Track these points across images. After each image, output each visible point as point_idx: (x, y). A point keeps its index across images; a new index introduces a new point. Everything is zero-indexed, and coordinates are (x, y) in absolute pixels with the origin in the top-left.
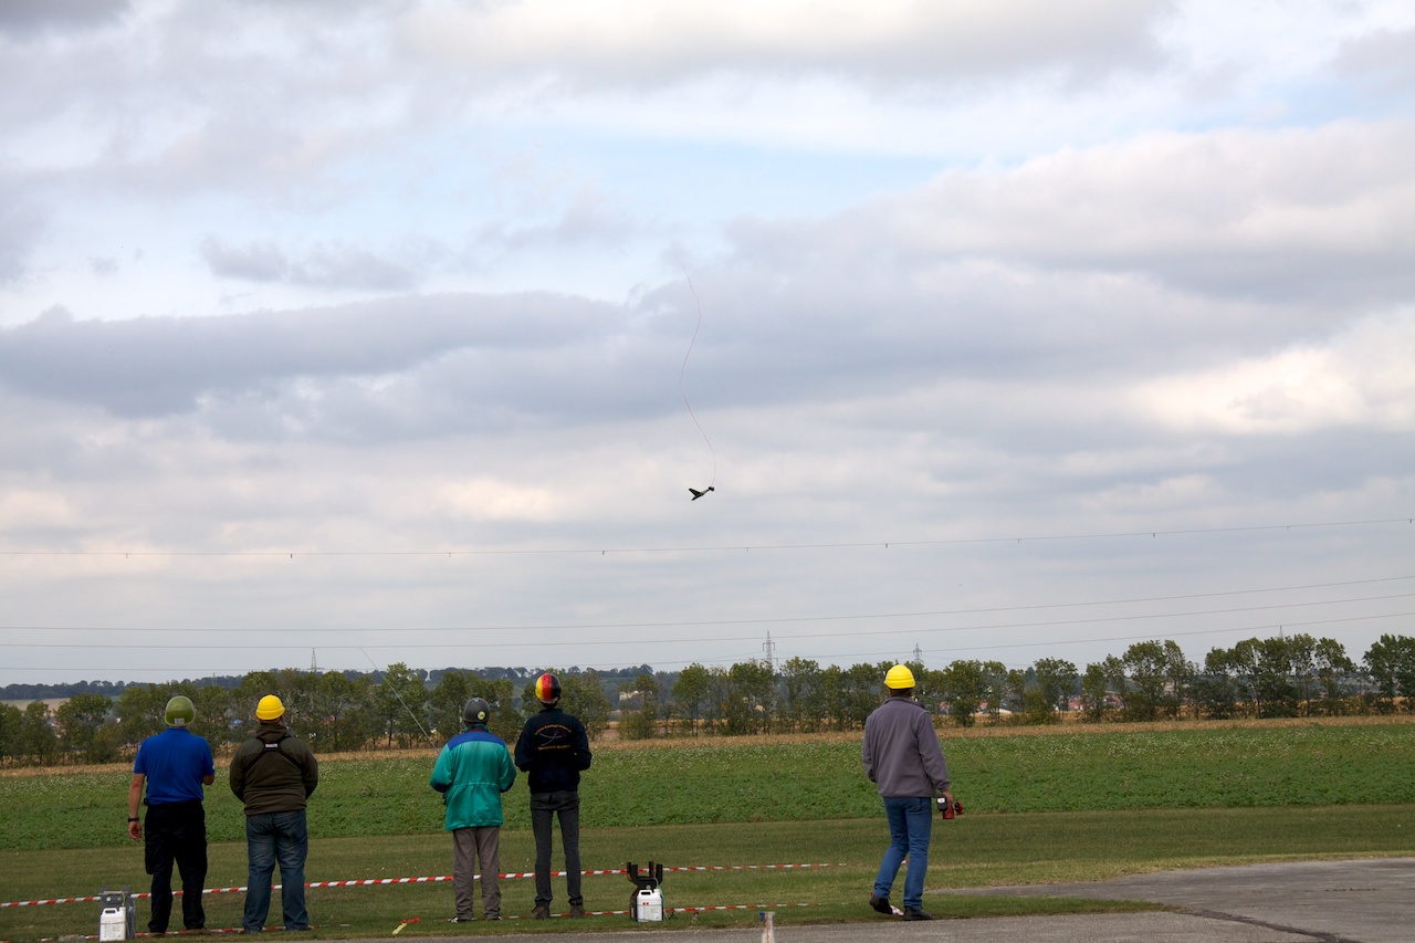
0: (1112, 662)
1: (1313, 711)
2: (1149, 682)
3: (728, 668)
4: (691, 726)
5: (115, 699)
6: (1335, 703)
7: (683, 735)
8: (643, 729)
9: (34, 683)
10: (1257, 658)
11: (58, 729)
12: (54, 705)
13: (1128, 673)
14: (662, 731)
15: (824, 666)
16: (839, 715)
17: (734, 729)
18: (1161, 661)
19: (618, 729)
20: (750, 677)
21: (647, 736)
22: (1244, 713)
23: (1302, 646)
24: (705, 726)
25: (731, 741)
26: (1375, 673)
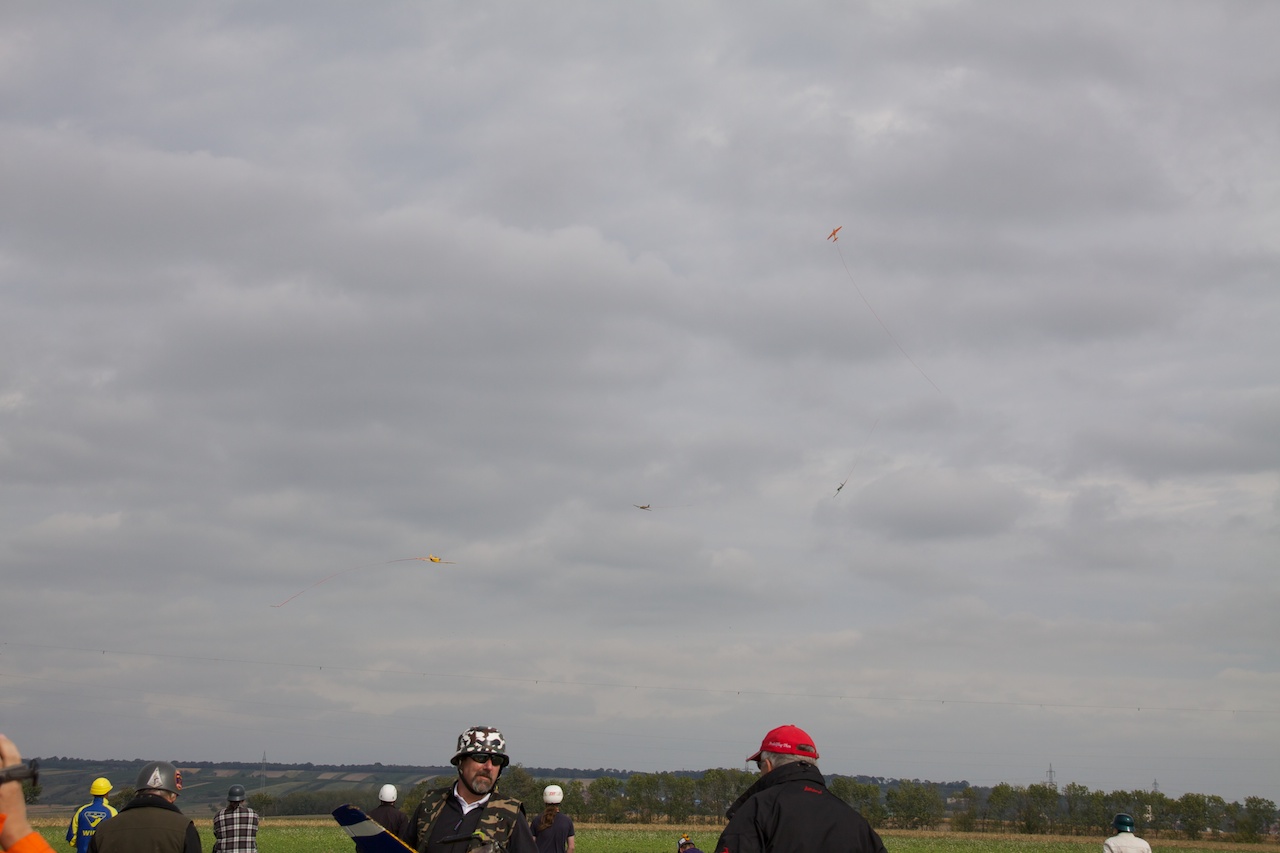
3: (1026, 787)
4: (1000, 825)
5: (625, 781)
7: (992, 831)
8: (966, 825)
11: (586, 798)
12: (586, 783)
14: (980, 827)
15: (1092, 790)
16: (1104, 826)
17: (1030, 829)
19: (950, 823)
20: (1041, 795)
21: (970, 830)
24: (1009, 826)
25: (1026, 837)
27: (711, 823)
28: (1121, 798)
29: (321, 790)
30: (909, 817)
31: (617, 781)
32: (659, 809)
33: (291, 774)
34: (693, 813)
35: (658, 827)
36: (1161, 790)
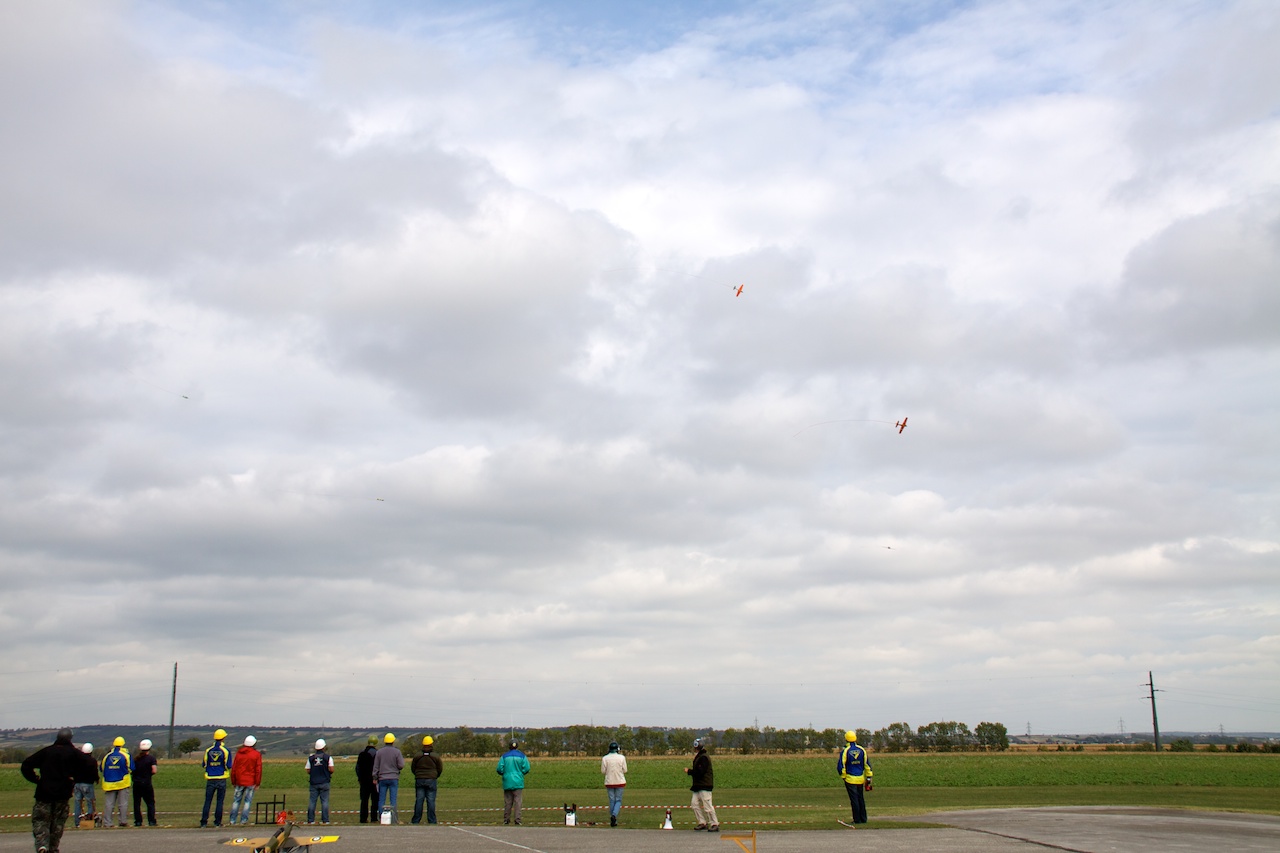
0: (884, 730)
1: (956, 750)
2: (897, 738)
3: (743, 730)
4: (729, 750)
6: (963, 745)
7: (726, 754)
9: (494, 727)
10: (936, 729)
11: (503, 744)
12: (503, 735)
13: (890, 734)
15: (778, 729)
16: (784, 748)
17: (745, 752)
18: (901, 730)
20: (751, 733)
22: (932, 750)
23: (952, 725)
24: (734, 750)
25: (742, 756)
26: (979, 736)
27: (572, 755)
28: (793, 733)
29: (355, 742)
30: (681, 748)
31: (520, 734)
32: (543, 748)
33: (338, 733)
34: (562, 750)
35: (543, 759)
36: (813, 728)
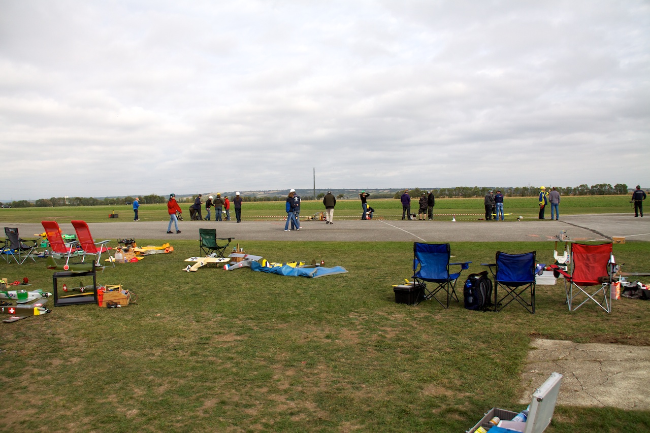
0: (577, 187)
1: (606, 194)
2: (583, 190)
3: (522, 187)
4: (517, 195)
6: (609, 193)
7: (515, 197)
8: (510, 196)
10: (599, 187)
13: (580, 189)
14: (513, 196)
18: (585, 187)
20: (525, 189)
22: (596, 194)
23: (605, 185)
25: (522, 197)
26: (616, 189)
27: (457, 198)
29: (379, 194)
33: (373, 191)
34: (453, 196)
